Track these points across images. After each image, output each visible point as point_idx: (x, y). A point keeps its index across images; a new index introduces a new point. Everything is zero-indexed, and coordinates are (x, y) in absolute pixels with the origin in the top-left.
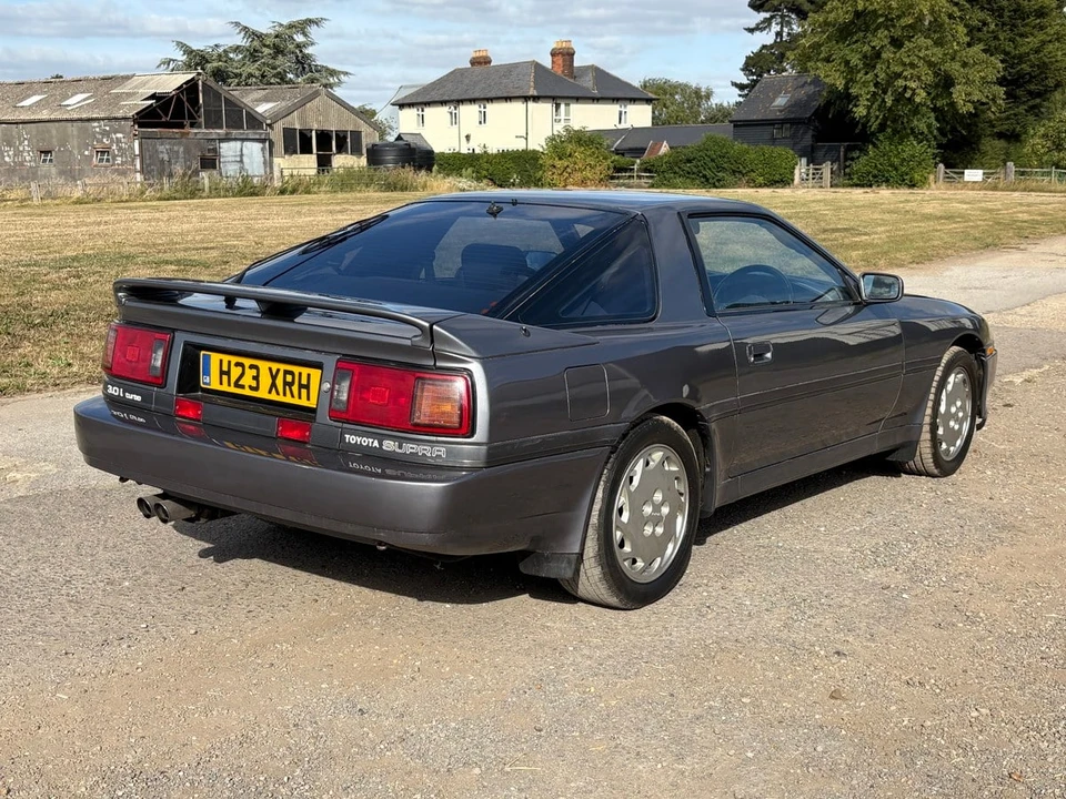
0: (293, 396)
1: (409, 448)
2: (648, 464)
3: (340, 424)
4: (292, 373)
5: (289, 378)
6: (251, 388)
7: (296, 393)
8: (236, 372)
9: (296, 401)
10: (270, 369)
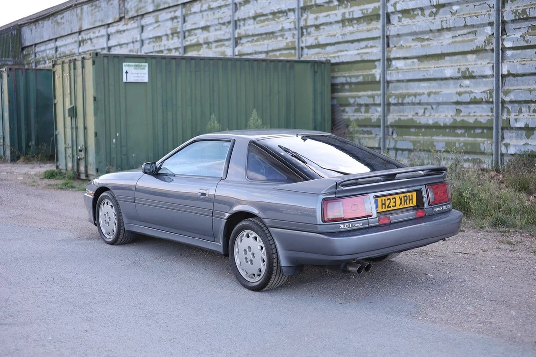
0: (407, 204)
4: (406, 196)
5: (406, 198)
6: (393, 206)
7: (408, 203)
8: (387, 203)
10: (399, 197)
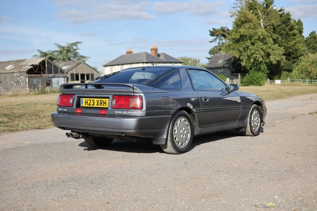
1: (129, 113)
2: (181, 121)
3: (113, 109)
5: (101, 102)
6: (92, 105)
7: (103, 105)
8: (89, 102)
9: (103, 107)
10: (97, 100)
